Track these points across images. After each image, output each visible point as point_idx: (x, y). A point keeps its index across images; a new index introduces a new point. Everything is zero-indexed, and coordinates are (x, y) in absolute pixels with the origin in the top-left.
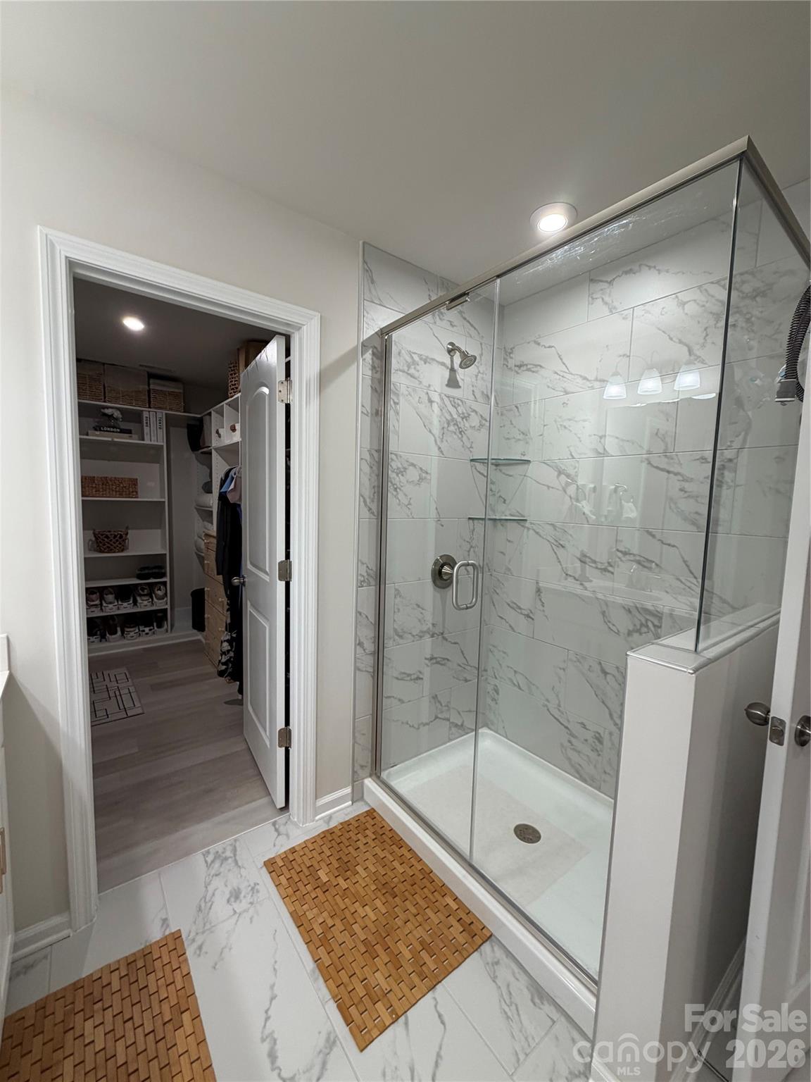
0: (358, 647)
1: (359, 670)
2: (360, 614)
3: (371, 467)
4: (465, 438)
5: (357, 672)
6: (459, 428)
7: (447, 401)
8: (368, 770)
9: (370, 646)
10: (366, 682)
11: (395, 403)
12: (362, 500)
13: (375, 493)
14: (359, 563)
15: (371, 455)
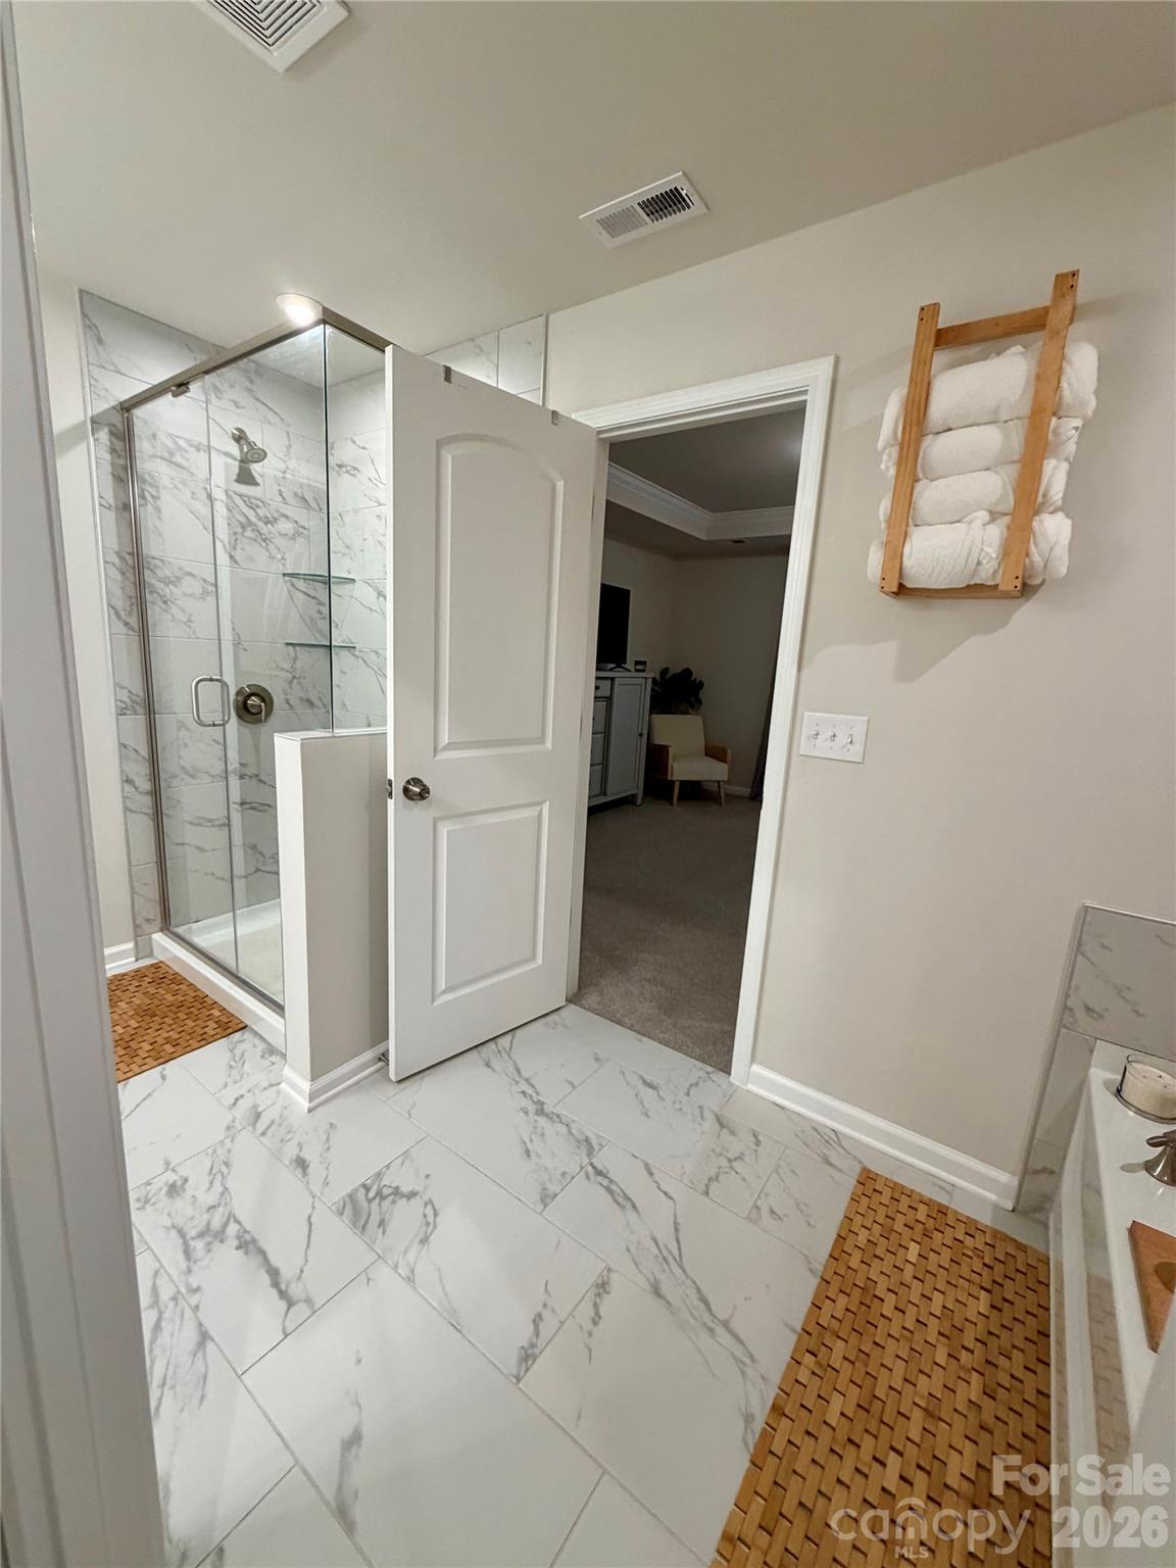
0: (126, 785)
1: (131, 811)
2: (125, 746)
3: (123, 573)
4: (271, 546)
5: (128, 813)
6: (261, 534)
7: (238, 500)
8: (158, 923)
9: (145, 785)
10: (143, 826)
11: (153, 496)
12: (112, 611)
13: (132, 604)
14: (117, 689)
15: (121, 558)
